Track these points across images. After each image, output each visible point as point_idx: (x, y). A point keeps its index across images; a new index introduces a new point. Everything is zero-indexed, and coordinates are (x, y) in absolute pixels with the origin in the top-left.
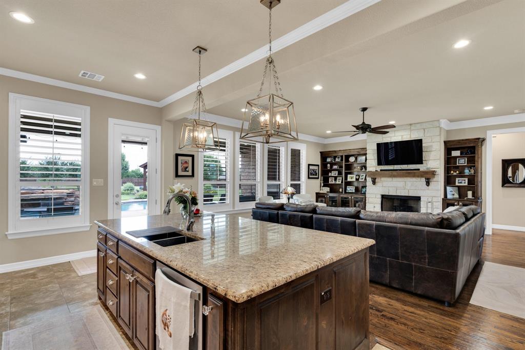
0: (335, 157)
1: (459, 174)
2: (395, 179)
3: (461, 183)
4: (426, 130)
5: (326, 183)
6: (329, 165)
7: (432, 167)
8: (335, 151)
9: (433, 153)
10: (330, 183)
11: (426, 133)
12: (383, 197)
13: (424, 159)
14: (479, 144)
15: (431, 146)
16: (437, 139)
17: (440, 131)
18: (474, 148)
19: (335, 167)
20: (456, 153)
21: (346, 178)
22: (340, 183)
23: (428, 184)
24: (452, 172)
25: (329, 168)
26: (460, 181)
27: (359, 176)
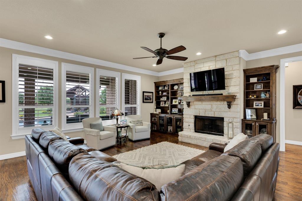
0: (165, 86)
1: (256, 97)
2: (204, 103)
3: (258, 106)
4: (227, 60)
5: (158, 106)
6: (160, 92)
7: (232, 92)
8: (164, 81)
9: (233, 80)
10: (161, 106)
11: (228, 63)
12: (196, 117)
13: (226, 85)
14: (273, 71)
15: (232, 74)
16: (237, 67)
17: (240, 61)
18: (269, 74)
19: (165, 94)
20: (253, 80)
21: (172, 102)
22: (168, 106)
23: (229, 106)
24: (251, 96)
25: (160, 95)
26: (257, 104)
27: (181, 100)
